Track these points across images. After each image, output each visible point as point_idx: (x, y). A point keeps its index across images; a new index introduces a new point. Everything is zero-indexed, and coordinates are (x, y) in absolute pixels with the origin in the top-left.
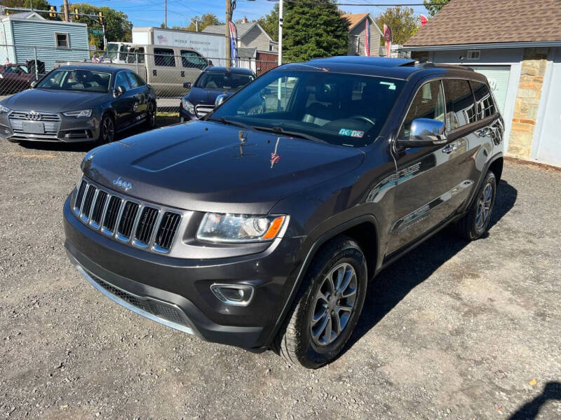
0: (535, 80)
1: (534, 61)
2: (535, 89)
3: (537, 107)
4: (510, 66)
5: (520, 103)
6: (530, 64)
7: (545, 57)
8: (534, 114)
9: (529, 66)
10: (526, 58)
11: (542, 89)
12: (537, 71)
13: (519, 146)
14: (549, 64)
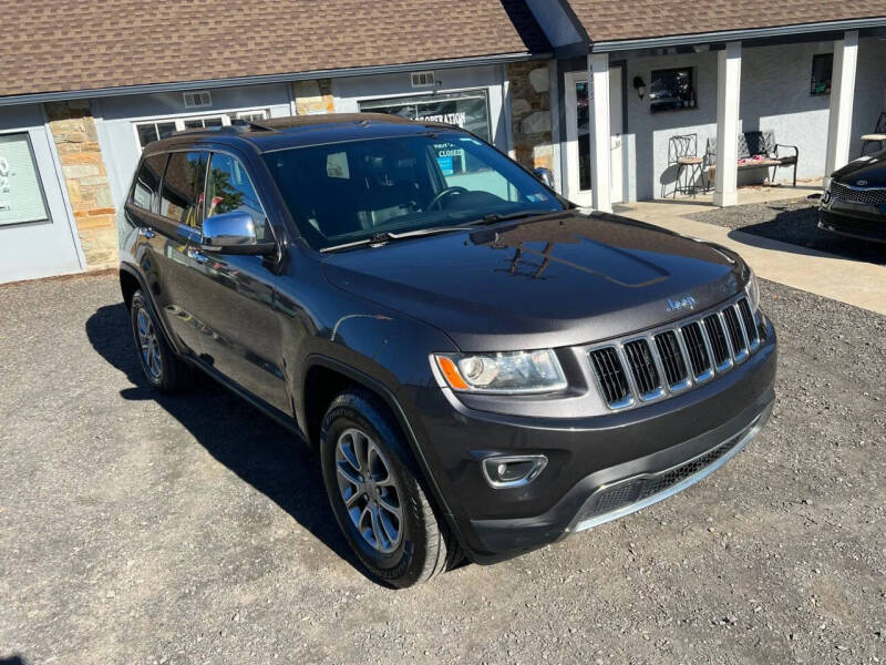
0: (86, 149)
1: (71, 121)
2: (91, 162)
3: (108, 188)
4: (27, 132)
5: (76, 188)
6: (67, 126)
7: (88, 114)
8: (108, 197)
9: (65, 129)
10: (53, 117)
11: (104, 160)
12: (84, 135)
13: (104, 250)
14: (98, 122)
